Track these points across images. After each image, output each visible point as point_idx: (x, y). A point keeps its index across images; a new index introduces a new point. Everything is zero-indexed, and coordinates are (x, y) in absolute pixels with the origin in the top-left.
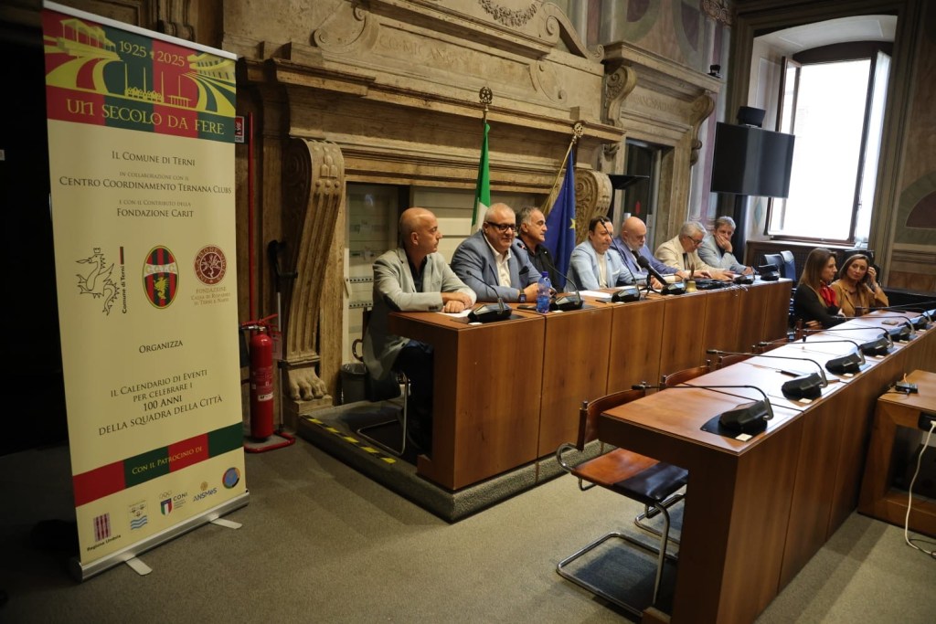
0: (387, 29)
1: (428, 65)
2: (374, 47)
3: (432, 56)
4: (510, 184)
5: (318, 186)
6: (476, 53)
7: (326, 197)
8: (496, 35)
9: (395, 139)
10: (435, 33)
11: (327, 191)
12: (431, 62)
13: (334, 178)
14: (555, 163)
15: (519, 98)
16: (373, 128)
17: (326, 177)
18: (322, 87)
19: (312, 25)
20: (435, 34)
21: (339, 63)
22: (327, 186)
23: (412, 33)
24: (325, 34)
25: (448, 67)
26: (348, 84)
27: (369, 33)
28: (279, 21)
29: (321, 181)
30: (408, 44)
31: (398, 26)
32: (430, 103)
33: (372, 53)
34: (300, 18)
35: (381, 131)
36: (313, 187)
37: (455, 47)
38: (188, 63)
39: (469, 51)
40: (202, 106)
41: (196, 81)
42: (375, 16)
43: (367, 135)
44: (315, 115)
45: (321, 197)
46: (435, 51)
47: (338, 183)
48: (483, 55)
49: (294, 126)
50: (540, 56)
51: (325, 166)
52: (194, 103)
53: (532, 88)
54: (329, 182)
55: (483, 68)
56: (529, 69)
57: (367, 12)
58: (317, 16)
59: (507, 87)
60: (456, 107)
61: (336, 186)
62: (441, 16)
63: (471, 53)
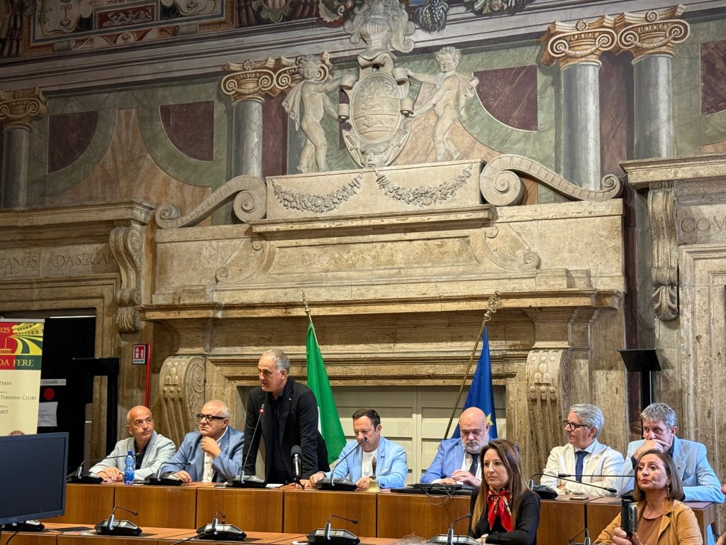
0: (287, 249)
1: (328, 271)
2: (272, 268)
3: (333, 262)
4: (429, 377)
5: (164, 392)
6: (389, 244)
7: (173, 400)
8: (399, 222)
9: (283, 345)
10: (336, 238)
11: (172, 396)
12: (331, 267)
13: (175, 385)
14: (510, 346)
15: (445, 278)
16: (262, 338)
17: (168, 385)
18: (178, 317)
19: (218, 265)
20: (335, 240)
21: (233, 290)
22: (172, 392)
23: (310, 246)
24: (225, 270)
25: (352, 267)
26: (197, 311)
27: (266, 258)
28: (193, 270)
29: (166, 388)
30: (307, 258)
31: (295, 244)
32: (290, 310)
33: (270, 274)
34: (209, 263)
35: (269, 340)
36: (162, 393)
37: (362, 245)
38: (11, 330)
39: (380, 244)
40: (19, 352)
41: (17, 339)
42: (272, 242)
43: (255, 345)
44: (199, 336)
45: (169, 399)
46: (337, 256)
47: (180, 389)
48: (399, 243)
49: (181, 347)
50: (485, 223)
51: (168, 376)
52: (14, 351)
53: (475, 262)
54: (172, 388)
55: (399, 258)
56: (468, 242)
57: (264, 242)
58: (222, 258)
59: (429, 270)
60: (321, 309)
61: (179, 392)
62: (327, 225)
63: (383, 247)
